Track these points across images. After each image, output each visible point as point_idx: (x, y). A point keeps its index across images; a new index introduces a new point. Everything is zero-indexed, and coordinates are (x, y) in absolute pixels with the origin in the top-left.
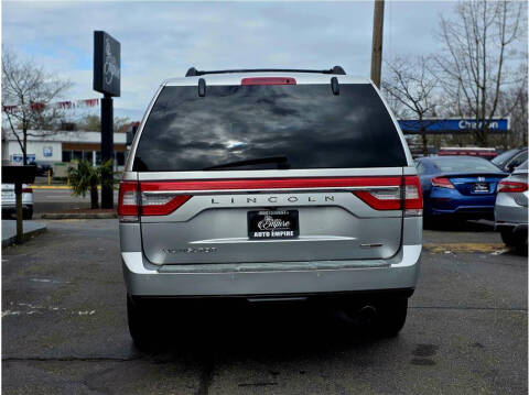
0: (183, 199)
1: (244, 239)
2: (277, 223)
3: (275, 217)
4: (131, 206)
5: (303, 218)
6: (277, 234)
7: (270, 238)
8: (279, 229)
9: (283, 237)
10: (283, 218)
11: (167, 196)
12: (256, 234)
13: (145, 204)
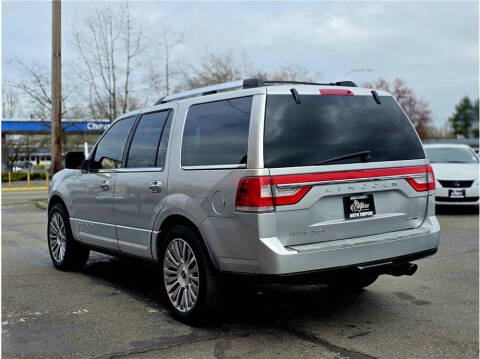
0: (306, 190)
1: (341, 221)
2: (362, 206)
3: (360, 201)
4: (265, 198)
5: (377, 200)
6: (364, 214)
7: (360, 217)
8: (364, 210)
9: (367, 216)
10: (365, 201)
11: (298, 187)
12: (351, 216)
13: (277, 195)
